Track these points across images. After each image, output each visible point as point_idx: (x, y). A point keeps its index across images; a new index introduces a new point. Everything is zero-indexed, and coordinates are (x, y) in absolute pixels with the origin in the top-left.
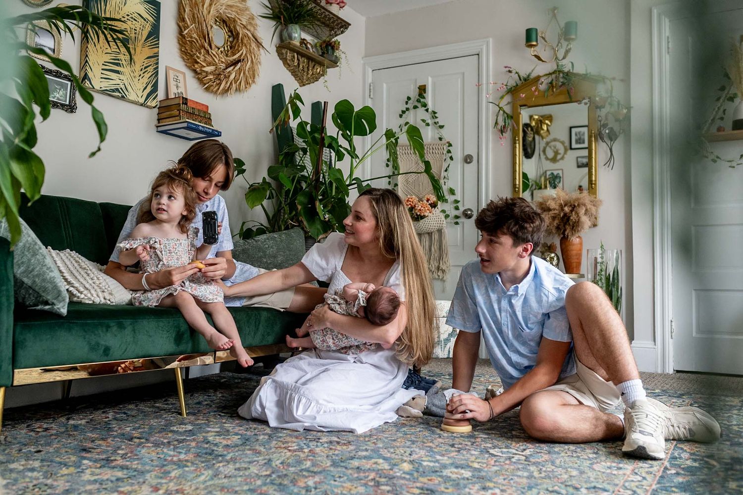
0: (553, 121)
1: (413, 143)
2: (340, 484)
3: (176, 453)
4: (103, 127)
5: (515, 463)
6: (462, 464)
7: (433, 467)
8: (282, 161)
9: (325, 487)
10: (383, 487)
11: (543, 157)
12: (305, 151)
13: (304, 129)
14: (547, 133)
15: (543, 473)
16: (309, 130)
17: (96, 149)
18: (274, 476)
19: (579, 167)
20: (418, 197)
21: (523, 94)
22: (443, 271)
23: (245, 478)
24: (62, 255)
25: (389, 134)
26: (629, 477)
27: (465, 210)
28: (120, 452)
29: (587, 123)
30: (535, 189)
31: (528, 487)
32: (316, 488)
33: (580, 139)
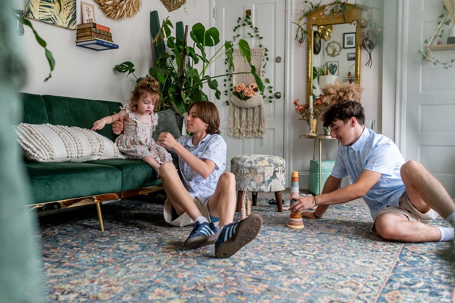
0: (333, 29)
1: (243, 51)
2: (204, 276)
3: (101, 257)
4: (52, 61)
5: (308, 260)
6: (276, 262)
7: (259, 264)
8: (158, 64)
9: (194, 278)
10: (230, 278)
11: (326, 53)
12: (173, 57)
13: (172, 42)
14: (329, 37)
15: (325, 267)
16: (175, 43)
17: (48, 76)
18: (163, 272)
19: (349, 60)
20: (246, 84)
21: (314, 17)
22: (262, 132)
23: (145, 273)
24: (18, 127)
25: (228, 45)
26: (375, 268)
27: (276, 93)
28: (66, 256)
29: (355, 31)
30: (320, 75)
31: (316, 276)
32: (189, 279)
33: (350, 41)
